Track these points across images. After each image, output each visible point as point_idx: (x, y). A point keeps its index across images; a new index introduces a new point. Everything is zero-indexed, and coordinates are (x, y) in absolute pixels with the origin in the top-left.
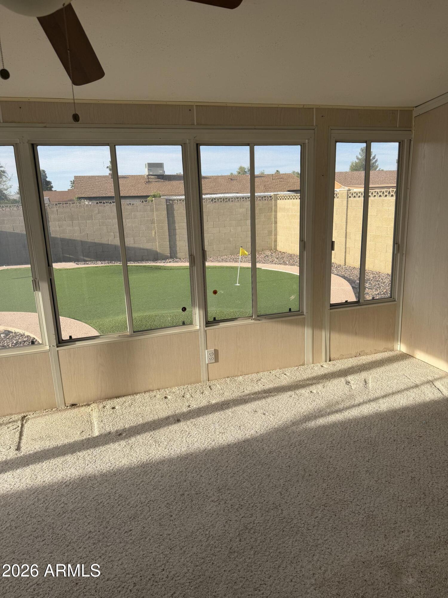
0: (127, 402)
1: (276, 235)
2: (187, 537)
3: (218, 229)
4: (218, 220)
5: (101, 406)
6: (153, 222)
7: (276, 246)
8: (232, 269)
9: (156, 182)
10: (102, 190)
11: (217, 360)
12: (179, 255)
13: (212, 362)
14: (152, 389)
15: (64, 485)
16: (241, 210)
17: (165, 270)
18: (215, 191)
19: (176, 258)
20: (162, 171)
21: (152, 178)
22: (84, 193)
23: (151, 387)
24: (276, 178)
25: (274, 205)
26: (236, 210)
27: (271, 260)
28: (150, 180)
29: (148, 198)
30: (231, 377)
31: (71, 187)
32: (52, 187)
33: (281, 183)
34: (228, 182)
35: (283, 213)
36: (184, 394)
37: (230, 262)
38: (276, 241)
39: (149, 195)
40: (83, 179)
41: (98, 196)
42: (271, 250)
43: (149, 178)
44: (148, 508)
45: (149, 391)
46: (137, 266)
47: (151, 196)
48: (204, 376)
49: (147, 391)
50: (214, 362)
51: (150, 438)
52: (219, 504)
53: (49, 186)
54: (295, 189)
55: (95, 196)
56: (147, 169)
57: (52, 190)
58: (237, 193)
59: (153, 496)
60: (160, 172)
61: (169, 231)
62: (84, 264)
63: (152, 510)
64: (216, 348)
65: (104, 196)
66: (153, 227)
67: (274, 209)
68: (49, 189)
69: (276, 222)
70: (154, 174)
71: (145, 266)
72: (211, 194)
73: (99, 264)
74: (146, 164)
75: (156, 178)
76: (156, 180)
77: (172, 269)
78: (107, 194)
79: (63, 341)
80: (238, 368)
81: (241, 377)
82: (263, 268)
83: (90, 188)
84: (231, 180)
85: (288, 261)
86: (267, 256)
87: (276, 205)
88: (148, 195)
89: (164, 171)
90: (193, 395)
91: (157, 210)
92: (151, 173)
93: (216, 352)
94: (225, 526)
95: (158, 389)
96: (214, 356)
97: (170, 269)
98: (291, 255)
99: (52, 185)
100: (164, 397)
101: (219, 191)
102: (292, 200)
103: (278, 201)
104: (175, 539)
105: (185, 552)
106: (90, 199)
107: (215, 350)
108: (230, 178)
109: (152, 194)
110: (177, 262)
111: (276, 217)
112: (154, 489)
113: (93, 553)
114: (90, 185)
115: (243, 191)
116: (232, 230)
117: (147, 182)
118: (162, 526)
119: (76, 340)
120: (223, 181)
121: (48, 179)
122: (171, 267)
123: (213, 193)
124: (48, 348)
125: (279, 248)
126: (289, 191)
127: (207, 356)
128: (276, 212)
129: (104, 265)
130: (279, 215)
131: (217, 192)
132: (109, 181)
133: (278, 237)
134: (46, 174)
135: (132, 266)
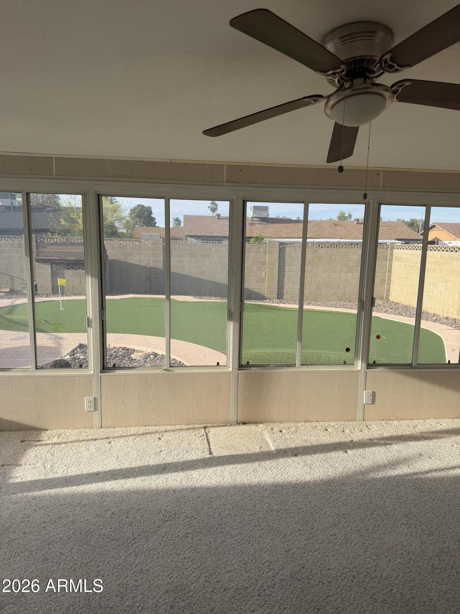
0: (291, 427)
1: (389, 284)
2: (388, 549)
3: (328, 273)
4: (328, 265)
5: (269, 428)
6: (264, 263)
7: (388, 295)
8: (348, 316)
9: (259, 224)
10: (209, 230)
11: (373, 402)
12: (285, 297)
13: (369, 403)
14: (311, 420)
15: (262, 489)
16: (354, 256)
17: (280, 311)
18: (317, 236)
19: (283, 300)
20: (266, 214)
21: (256, 220)
22: (192, 232)
23: (310, 418)
24: (384, 225)
25: (390, 254)
26: (349, 256)
27: (384, 309)
28: (254, 222)
29: (251, 240)
30: (386, 420)
31: (173, 224)
32: (155, 223)
33: (388, 231)
34: (331, 228)
35: (400, 263)
36: (343, 429)
37: (340, 307)
38: (388, 291)
39: (252, 236)
40: (191, 218)
41: (204, 235)
42: (382, 299)
43: (253, 220)
44: (344, 519)
45: (309, 421)
46: (254, 304)
47: (254, 237)
48: (359, 416)
49: (307, 422)
50: (371, 403)
51: (325, 463)
52: (410, 527)
53: (153, 222)
54: (404, 238)
55: (202, 235)
56: (252, 212)
57: (155, 226)
58: (341, 238)
59: (345, 511)
60: (264, 215)
61: (278, 274)
62: (201, 298)
63: (348, 522)
64: (374, 391)
65: (210, 235)
66: (264, 268)
67: (389, 258)
68: (153, 225)
69: (390, 272)
70: (259, 216)
71: (260, 305)
72: (314, 238)
73: (213, 300)
74: (251, 207)
75: (259, 220)
76: (259, 223)
77: (287, 310)
78: (212, 233)
79: (243, 366)
80: (393, 413)
81: (395, 422)
82: (382, 318)
83: (198, 227)
84: (335, 225)
85: (404, 312)
86: (379, 305)
87: (392, 254)
88: (250, 236)
89: (269, 214)
90: (352, 432)
91: (270, 252)
92: (256, 216)
93: (374, 394)
94: (421, 546)
95: (316, 421)
96: (371, 398)
97: (285, 310)
98: (406, 307)
99: (155, 221)
100: (324, 429)
101: (321, 236)
102: (412, 250)
103: (394, 250)
104: (378, 549)
105: (391, 560)
106: (197, 237)
107: (373, 391)
108: (334, 223)
109: (255, 235)
110: (285, 303)
111: (390, 266)
112: (344, 505)
113: (308, 546)
114: (198, 225)
115: (347, 237)
116: (343, 276)
117: (251, 224)
118: (363, 537)
119: (252, 366)
120: (327, 226)
121: (152, 216)
122: (285, 308)
123: (315, 237)
124: (231, 369)
125: (391, 298)
126: (397, 240)
127: (365, 397)
128: (391, 261)
129: (219, 301)
130: (395, 264)
131: (320, 236)
132: (215, 221)
133: (391, 286)
134: (152, 210)
135: (249, 304)
